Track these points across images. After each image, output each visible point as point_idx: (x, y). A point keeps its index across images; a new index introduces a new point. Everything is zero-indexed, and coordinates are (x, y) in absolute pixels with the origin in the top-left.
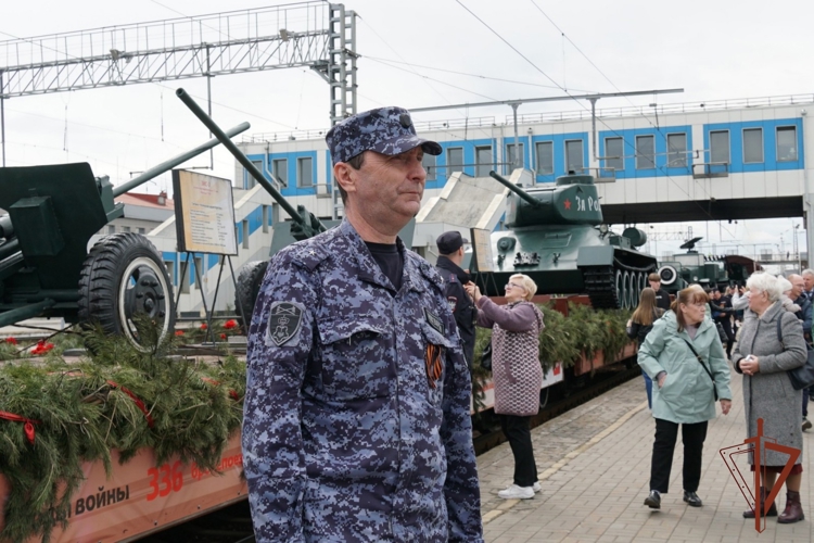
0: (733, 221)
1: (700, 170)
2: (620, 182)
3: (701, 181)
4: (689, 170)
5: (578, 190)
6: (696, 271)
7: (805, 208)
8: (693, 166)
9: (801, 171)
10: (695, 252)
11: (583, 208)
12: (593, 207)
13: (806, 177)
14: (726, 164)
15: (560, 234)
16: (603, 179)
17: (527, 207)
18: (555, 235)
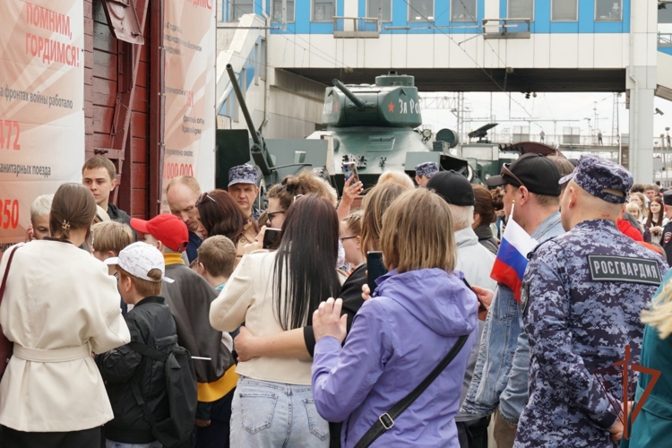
0: (532, 94)
1: (493, 28)
2: (385, 38)
3: (494, 42)
4: (479, 26)
5: (402, 92)
6: (488, 167)
7: (628, 85)
8: (485, 22)
9: (625, 35)
10: (487, 142)
11: (405, 110)
12: (414, 110)
13: (631, 44)
14: (528, 22)
15: (384, 137)
16: (362, 34)
17: (353, 108)
18: (379, 138)
